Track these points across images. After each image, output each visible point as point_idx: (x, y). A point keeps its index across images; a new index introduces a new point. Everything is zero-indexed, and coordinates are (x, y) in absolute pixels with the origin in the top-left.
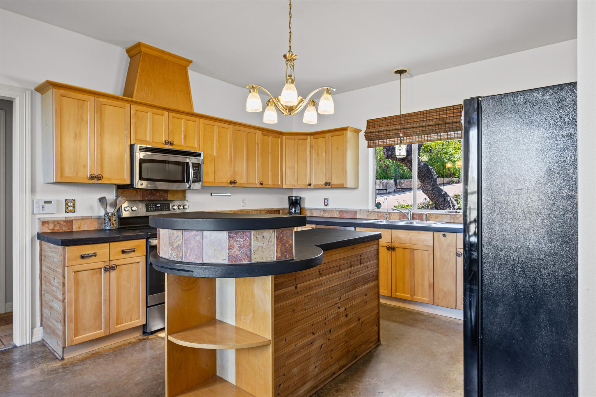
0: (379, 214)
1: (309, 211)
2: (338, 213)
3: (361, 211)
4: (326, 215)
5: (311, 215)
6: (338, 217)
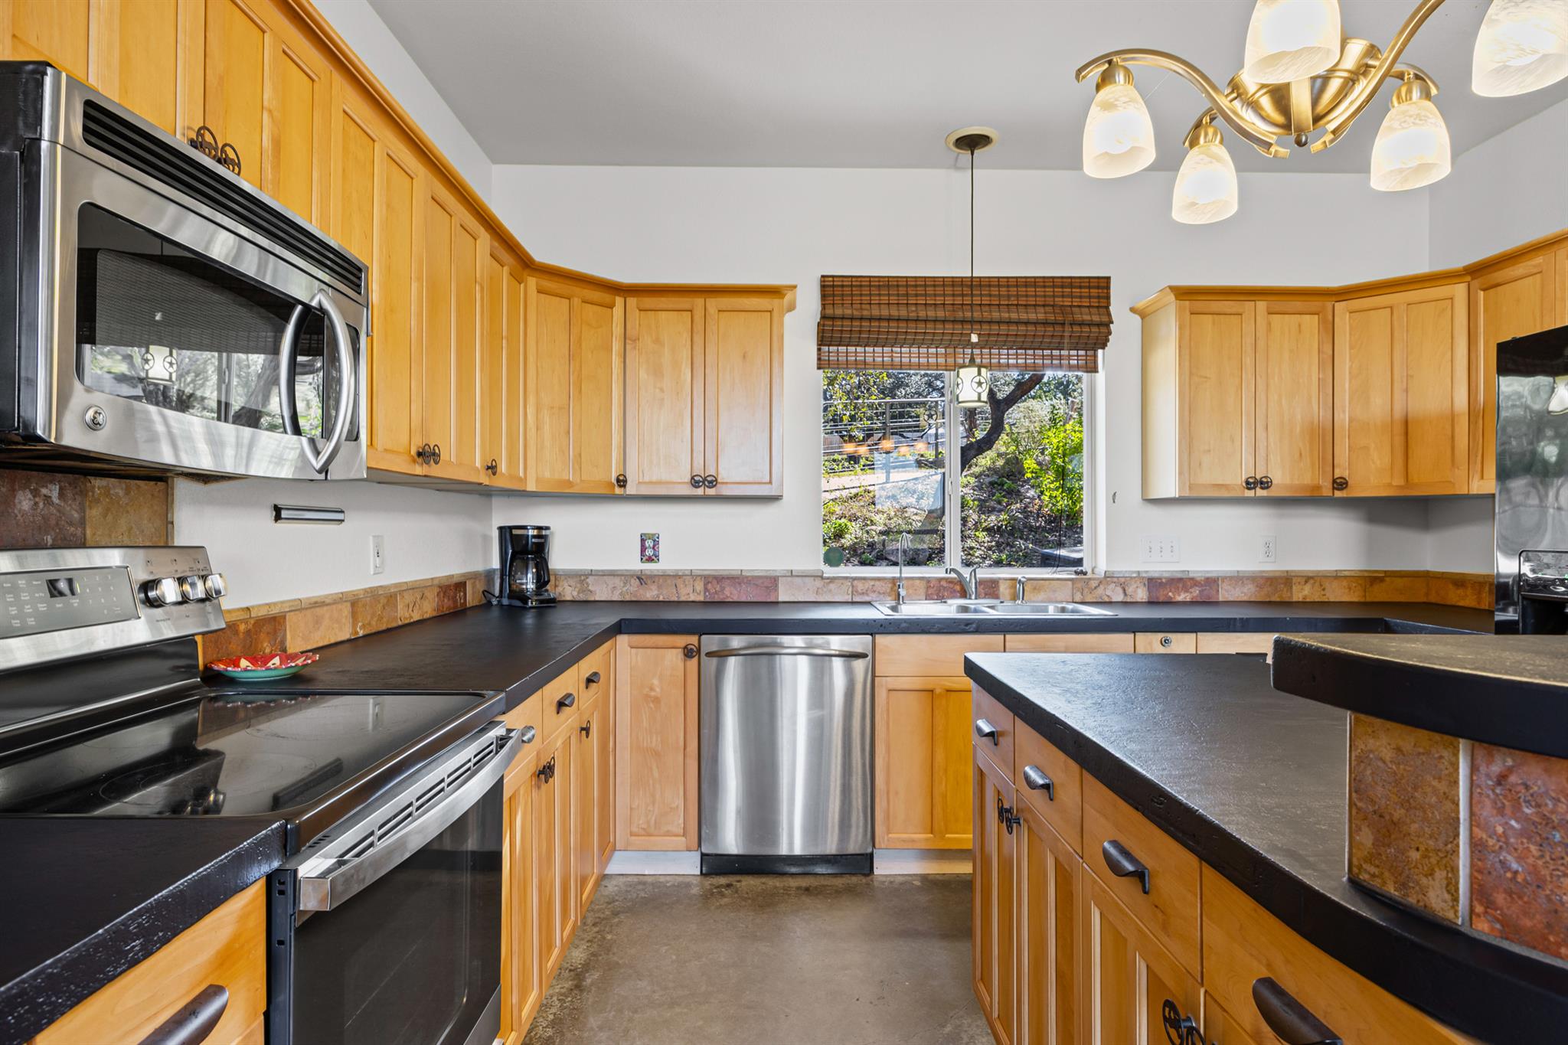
0: (860, 586)
1: (572, 582)
2: (702, 584)
3: (792, 576)
4: (650, 594)
5: (582, 597)
6: (701, 598)
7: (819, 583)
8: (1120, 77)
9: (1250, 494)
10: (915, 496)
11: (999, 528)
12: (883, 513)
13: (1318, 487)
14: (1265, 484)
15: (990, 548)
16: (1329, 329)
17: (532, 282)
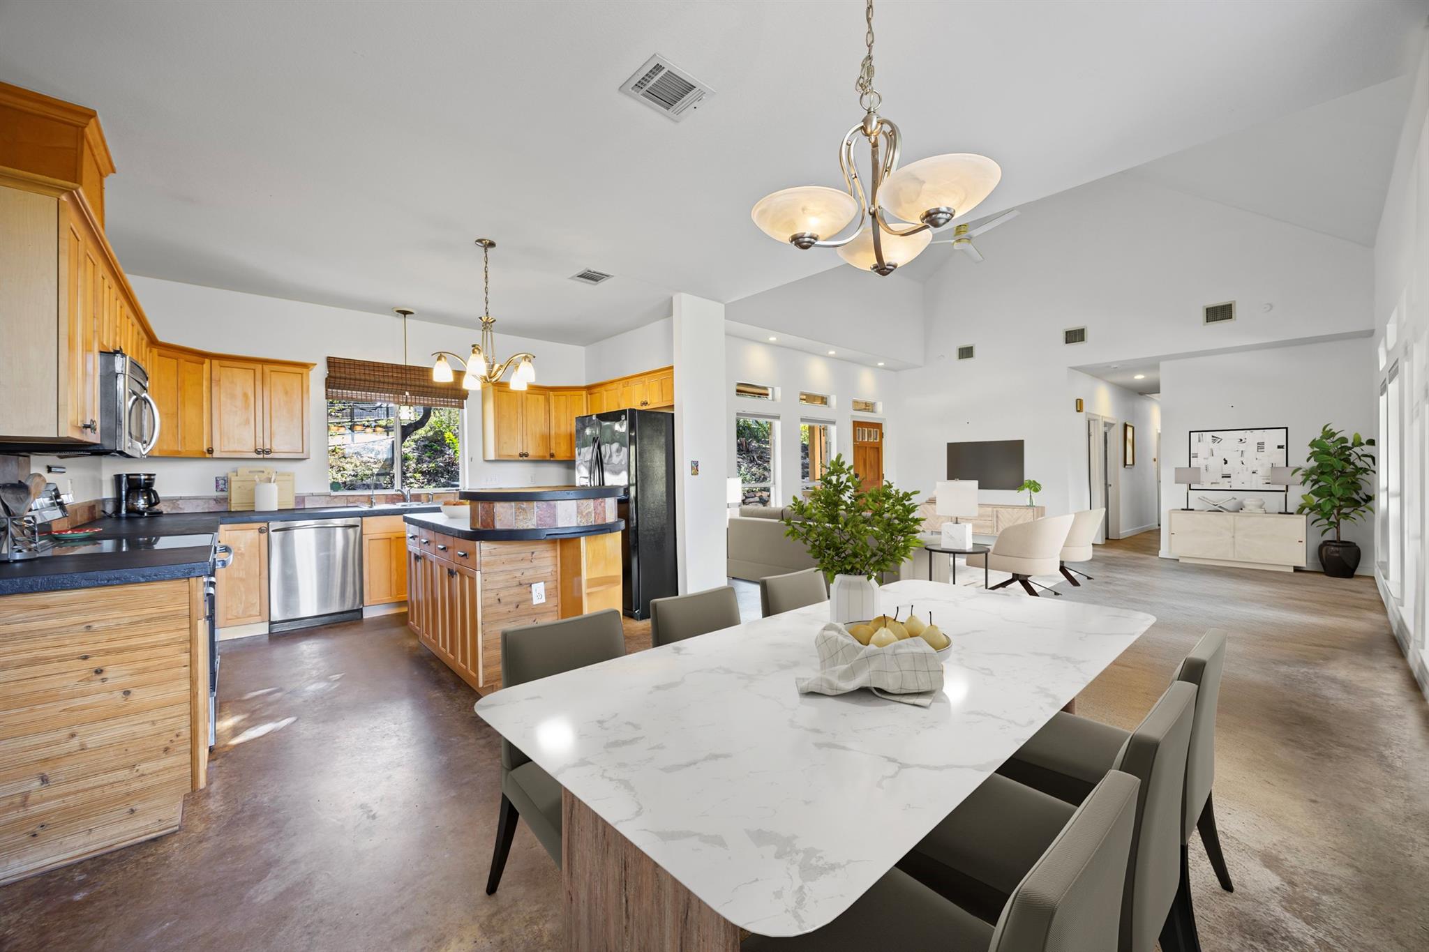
0: (351, 498)
3: (312, 497)
5: (177, 511)
7: (328, 498)
8: (443, 359)
9: (521, 459)
10: (374, 453)
11: (429, 472)
12: (352, 463)
13: (545, 457)
14: (526, 455)
15: (423, 483)
16: (547, 400)
17: (155, 351)
